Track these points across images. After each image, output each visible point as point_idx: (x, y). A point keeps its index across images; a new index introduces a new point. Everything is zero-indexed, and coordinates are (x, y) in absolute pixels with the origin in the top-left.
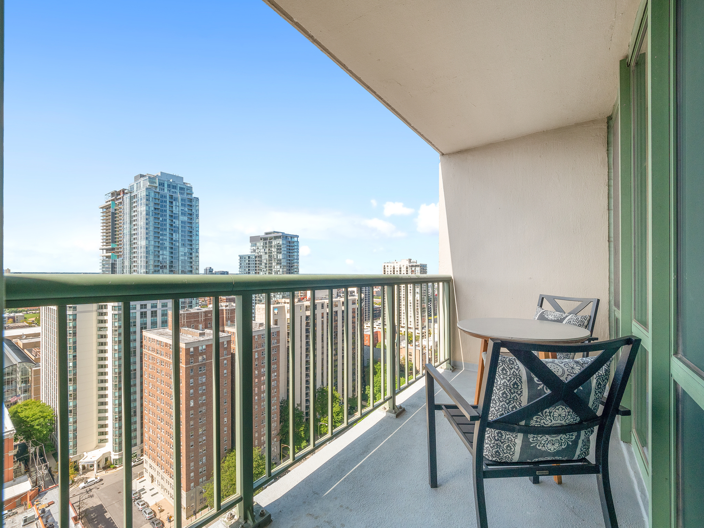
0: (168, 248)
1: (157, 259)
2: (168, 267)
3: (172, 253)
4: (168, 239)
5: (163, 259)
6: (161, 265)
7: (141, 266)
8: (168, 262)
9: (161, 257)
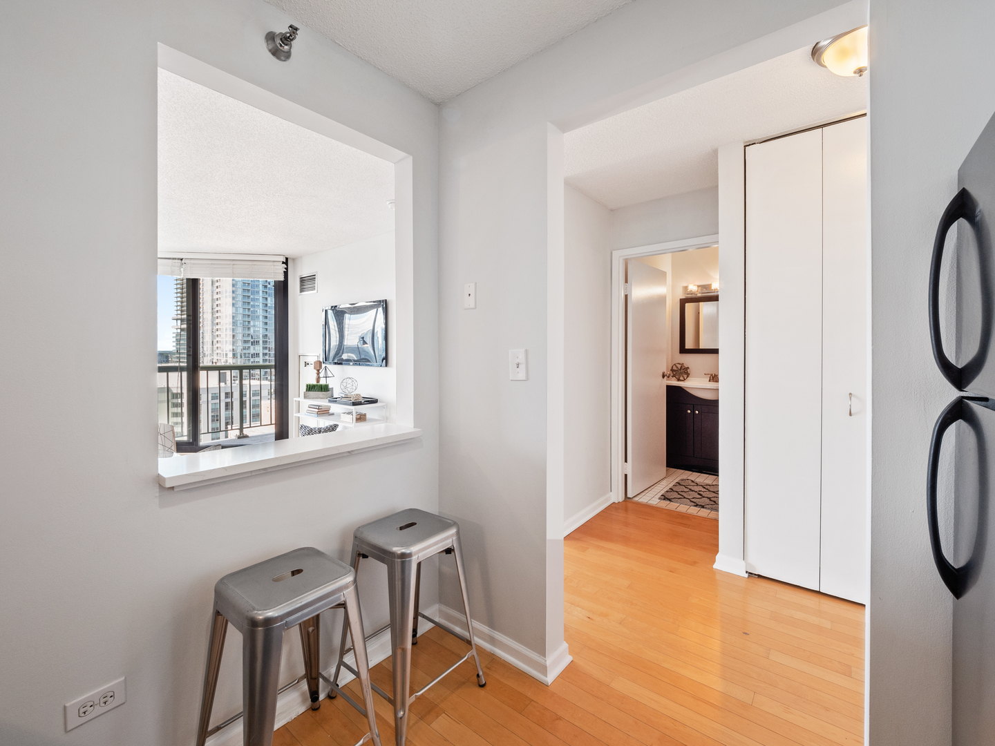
0: (261, 317)
1: (247, 332)
2: (261, 342)
3: (266, 323)
4: (261, 305)
5: (254, 331)
6: (252, 340)
7: (226, 342)
8: (261, 336)
9: (252, 329)
